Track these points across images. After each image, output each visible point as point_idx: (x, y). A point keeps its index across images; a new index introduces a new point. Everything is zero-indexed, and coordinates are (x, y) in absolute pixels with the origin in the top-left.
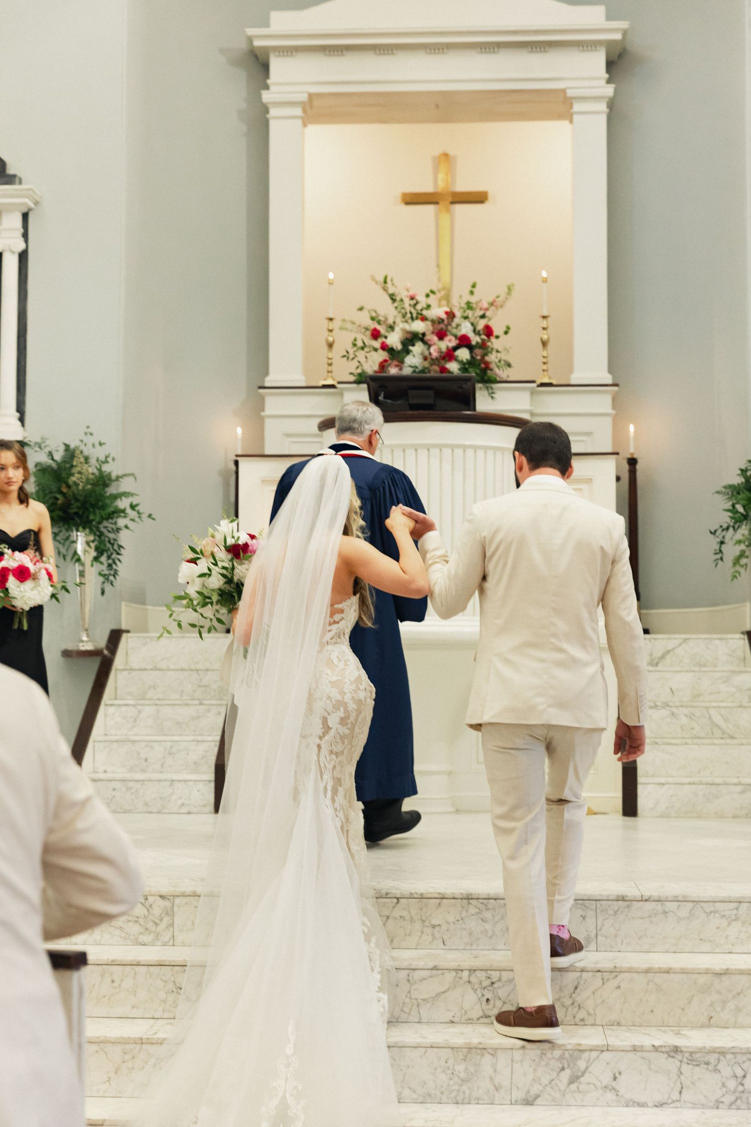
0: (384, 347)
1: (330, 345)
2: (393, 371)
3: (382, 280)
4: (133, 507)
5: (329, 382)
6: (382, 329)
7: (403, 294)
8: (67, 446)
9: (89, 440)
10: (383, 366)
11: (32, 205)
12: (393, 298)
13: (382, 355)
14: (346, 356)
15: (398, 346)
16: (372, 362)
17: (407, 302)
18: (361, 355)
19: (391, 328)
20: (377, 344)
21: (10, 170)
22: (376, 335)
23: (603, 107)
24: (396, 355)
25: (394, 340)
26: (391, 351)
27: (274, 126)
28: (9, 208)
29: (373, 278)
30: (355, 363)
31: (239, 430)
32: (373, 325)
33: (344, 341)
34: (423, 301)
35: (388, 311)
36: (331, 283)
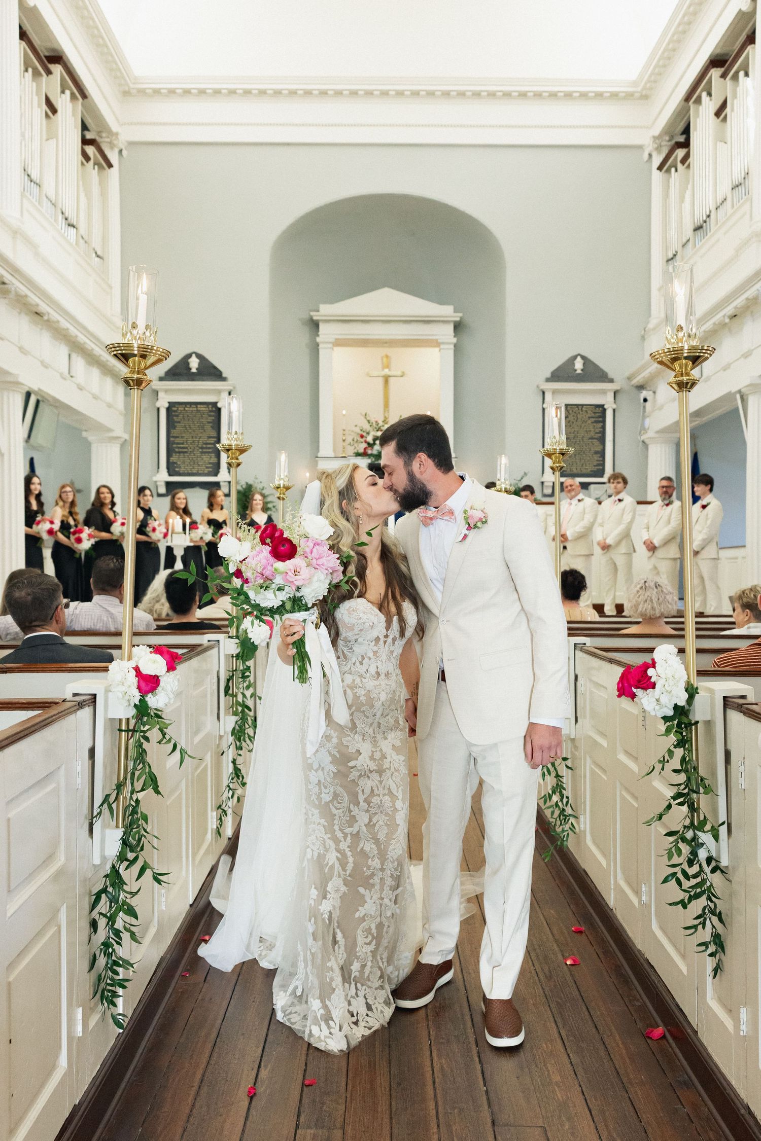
0: (366, 442)
1: (344, 441)
2: (369, 452)
3: (364, 414)
4: (274, 507)
5: (344, 455)
6: (365, 434)
7: (373, 420)
8: (247, 483)
9: (257, 481)
10: (365, 449)
11: (231, 388)
12: (369, 421)
13: (365, 445)
14: (350, 444)
15: (371, 442)
16: (361, 447)
17: (374, 423)
18: (356, 445)
19: (368, 433)
20: (363, 440)
21: (224, 375)
22: (362, 436)
23: (452, 347)
24: (371, 445)
25: (370, 439)
26: (369, 444)
27: (321, 352)
28: (224, 390)
29: (361, 414)
30: (353, 447)
31: (308, 474)
32: (361, 433)
33: (349, 439)
34: (381, 423)
35: (367, 427)
36: (344, 415)
